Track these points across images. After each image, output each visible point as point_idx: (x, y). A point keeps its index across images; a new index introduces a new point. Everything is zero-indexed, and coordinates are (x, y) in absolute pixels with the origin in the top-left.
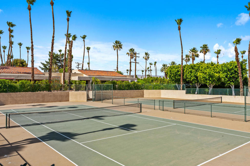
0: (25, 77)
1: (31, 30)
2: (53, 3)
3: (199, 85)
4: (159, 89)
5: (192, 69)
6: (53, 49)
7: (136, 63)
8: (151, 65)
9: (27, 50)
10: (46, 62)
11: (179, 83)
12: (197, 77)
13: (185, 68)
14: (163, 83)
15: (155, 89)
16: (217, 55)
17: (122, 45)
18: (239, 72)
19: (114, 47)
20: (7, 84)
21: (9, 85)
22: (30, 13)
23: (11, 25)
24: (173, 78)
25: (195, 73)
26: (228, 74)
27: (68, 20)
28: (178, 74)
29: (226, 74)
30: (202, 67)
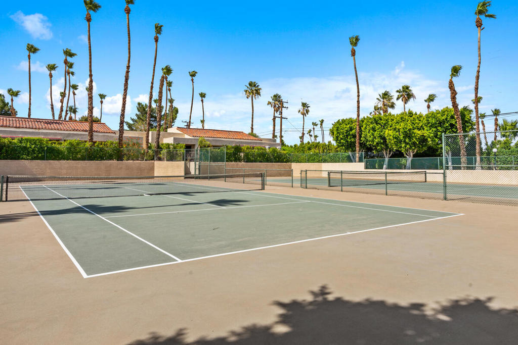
0: (80, 137)
1: (90, 55)
2: (129, 10)
3: (390, 154)
4: (319, 161)
5: (375, 124)
6: (127, 88)
7: (282, 118)
8: (315, 127)
9: (100, 100)
10: (133, 120)
11: (354, 151)
12: (384, 139)
13: (364, 123)
14: (328, 152)
15: (310, 162)
16: (427, 104)
17: (260, 89)
18: (458, 127)
19: (246, 92)
20: (44, 146)
21: (48, 148)
22: (89, 26)
23: (69, 53)
24: (342, 141)
25: (381, 132)
26: (437, 130)
27: (156, 40)
28: (351, 133)
29: (434, 129)
30: (393, 120)
